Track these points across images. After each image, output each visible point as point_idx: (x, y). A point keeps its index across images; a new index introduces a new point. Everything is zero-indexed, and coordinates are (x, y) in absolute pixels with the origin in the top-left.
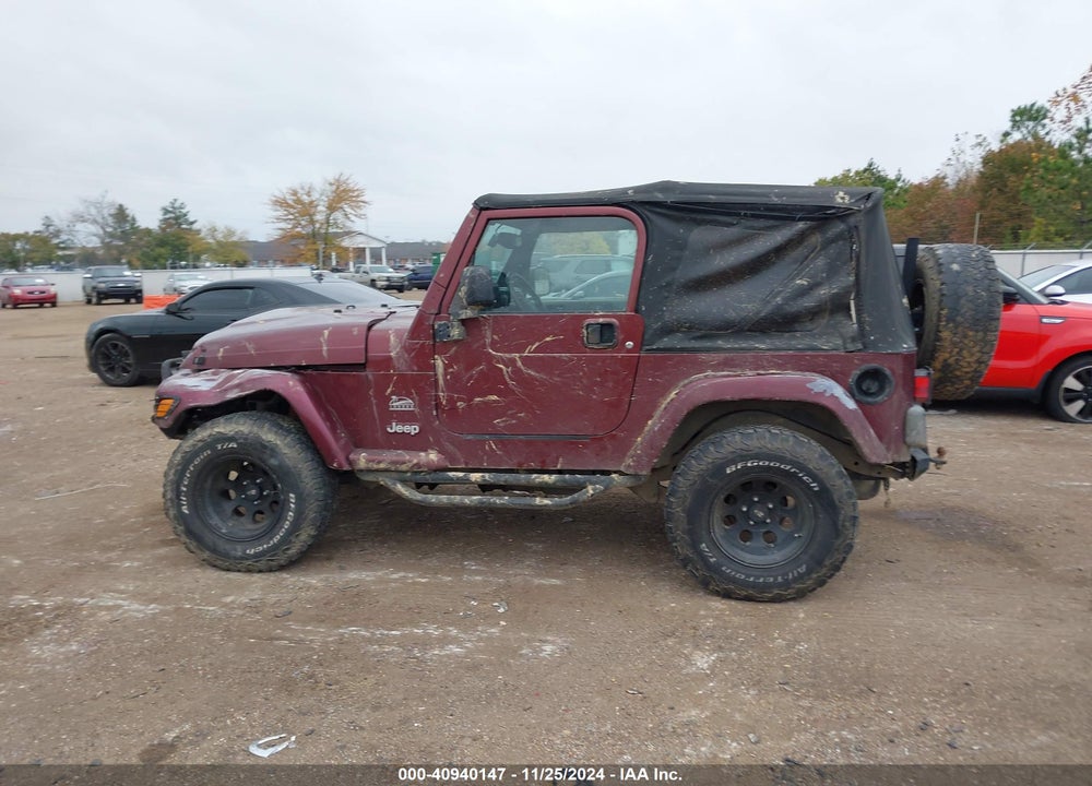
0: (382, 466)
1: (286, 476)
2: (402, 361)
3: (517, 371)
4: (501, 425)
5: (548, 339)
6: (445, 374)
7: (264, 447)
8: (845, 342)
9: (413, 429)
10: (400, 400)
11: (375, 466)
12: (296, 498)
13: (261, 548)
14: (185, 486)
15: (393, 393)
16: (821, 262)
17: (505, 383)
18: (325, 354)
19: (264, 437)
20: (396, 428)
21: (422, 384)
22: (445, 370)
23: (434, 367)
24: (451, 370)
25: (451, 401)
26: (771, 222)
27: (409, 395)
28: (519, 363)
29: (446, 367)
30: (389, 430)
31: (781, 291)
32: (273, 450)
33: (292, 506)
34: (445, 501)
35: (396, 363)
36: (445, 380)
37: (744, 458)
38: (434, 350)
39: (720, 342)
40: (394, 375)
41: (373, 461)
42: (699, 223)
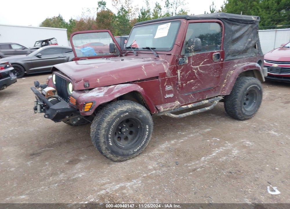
0: (168, 109)
1: (144, 120)
2: (169, 73)
3: (198, 71)
4: (194, 89)
5: (205, 60)
6: (180, 76)
7: (138, 112)
8: (256, 54)
9: (171, 95)
10: (168, 87)
11: (166, 110)
12: (149, 127)
13: (139, 148)
14: (110, 135)
15: (166, 85)
16: (252, 35)
17: (195, 76)
18: (146, 74)
19: (136, 108)
20: (167, 96)
21: (174, 80)
22: (180, 74)
23: (177, 74)
24: (182, 74)
25: (182, 84)
26: (245, 25)
27: (171, 85)
28: (199, 69)
29: (181, 73)
30: (165, 97)
31: (246, 43)
32: (140, 112)
33: (147, 129)
34: (185, 115)
35: (167, 74)
36: (180, 77)
37: (250, 85)
38: (177, 68)
39: (236, 57)
40: (167, 78)
41: (165, 108)
42: (233, 24)
